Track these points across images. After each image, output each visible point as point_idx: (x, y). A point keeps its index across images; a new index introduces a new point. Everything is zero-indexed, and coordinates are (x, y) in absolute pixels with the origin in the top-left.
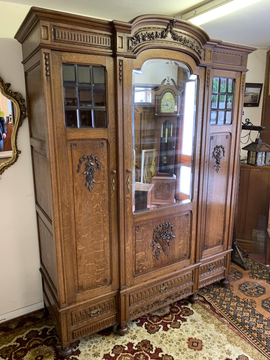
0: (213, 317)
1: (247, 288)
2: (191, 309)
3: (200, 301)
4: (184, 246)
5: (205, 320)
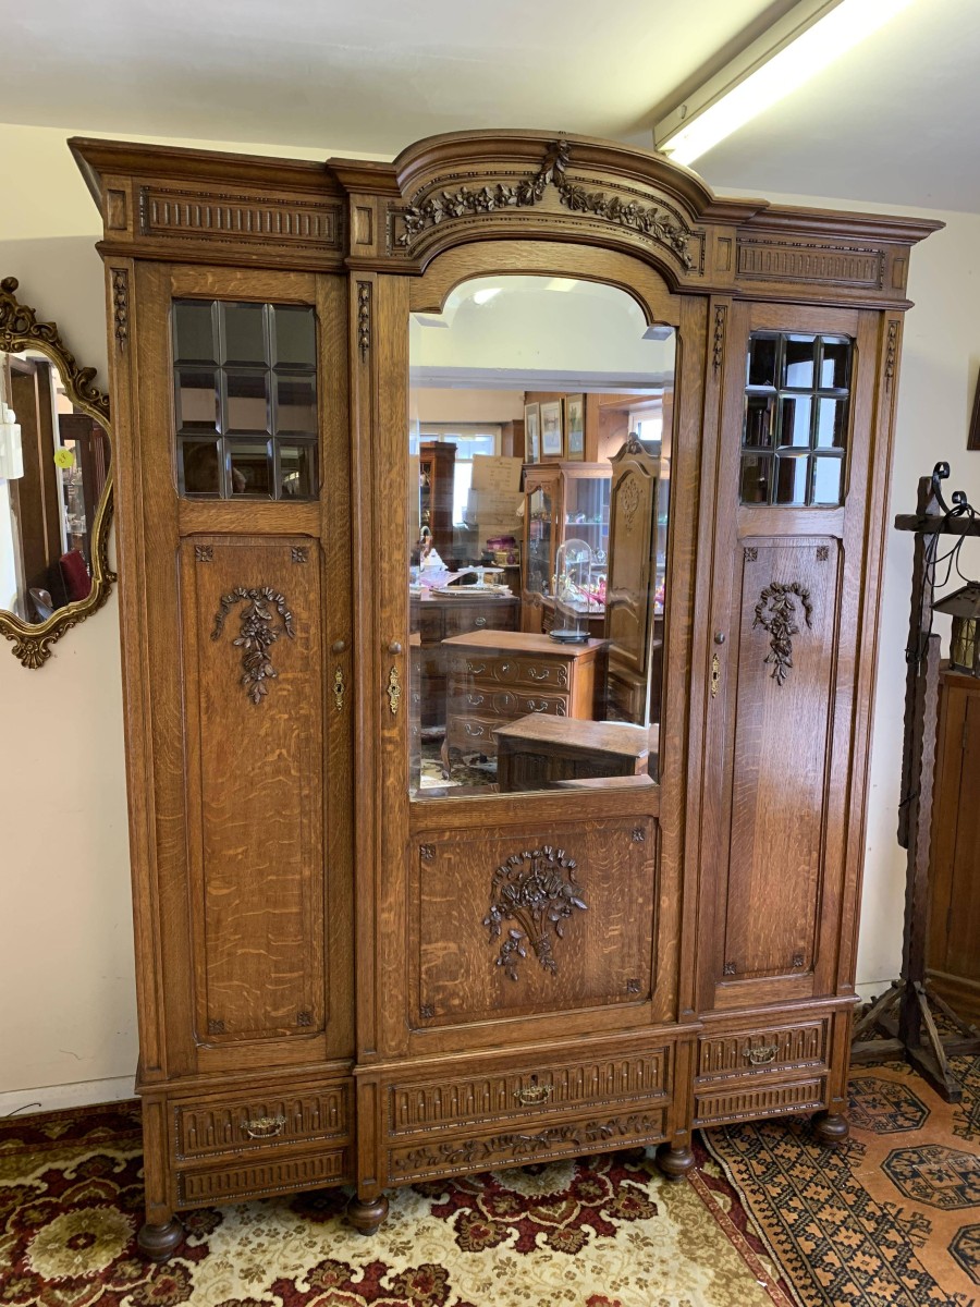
0: (724, 1244)
1: (922, 1168)
2: (654, 1198)
3: (705, 1177)
4: (626, 949)
5: (686, 1247)
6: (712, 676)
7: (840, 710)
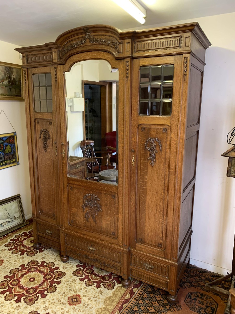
2: (115, 287)
3: (132, 290)
4: (111, 224)
5: (107, 299)
6: (132, 161)
7: (171, 177)
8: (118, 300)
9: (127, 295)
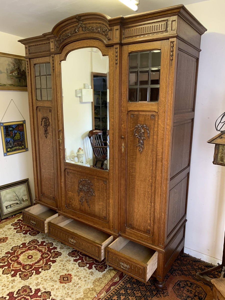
0: (103, 285)
2: (107, 270)
4: (103, 208)
5: (96, 280)
6: (122, 147)
7: (158, 164)
8: (107, 282)
9: (117, 278)
